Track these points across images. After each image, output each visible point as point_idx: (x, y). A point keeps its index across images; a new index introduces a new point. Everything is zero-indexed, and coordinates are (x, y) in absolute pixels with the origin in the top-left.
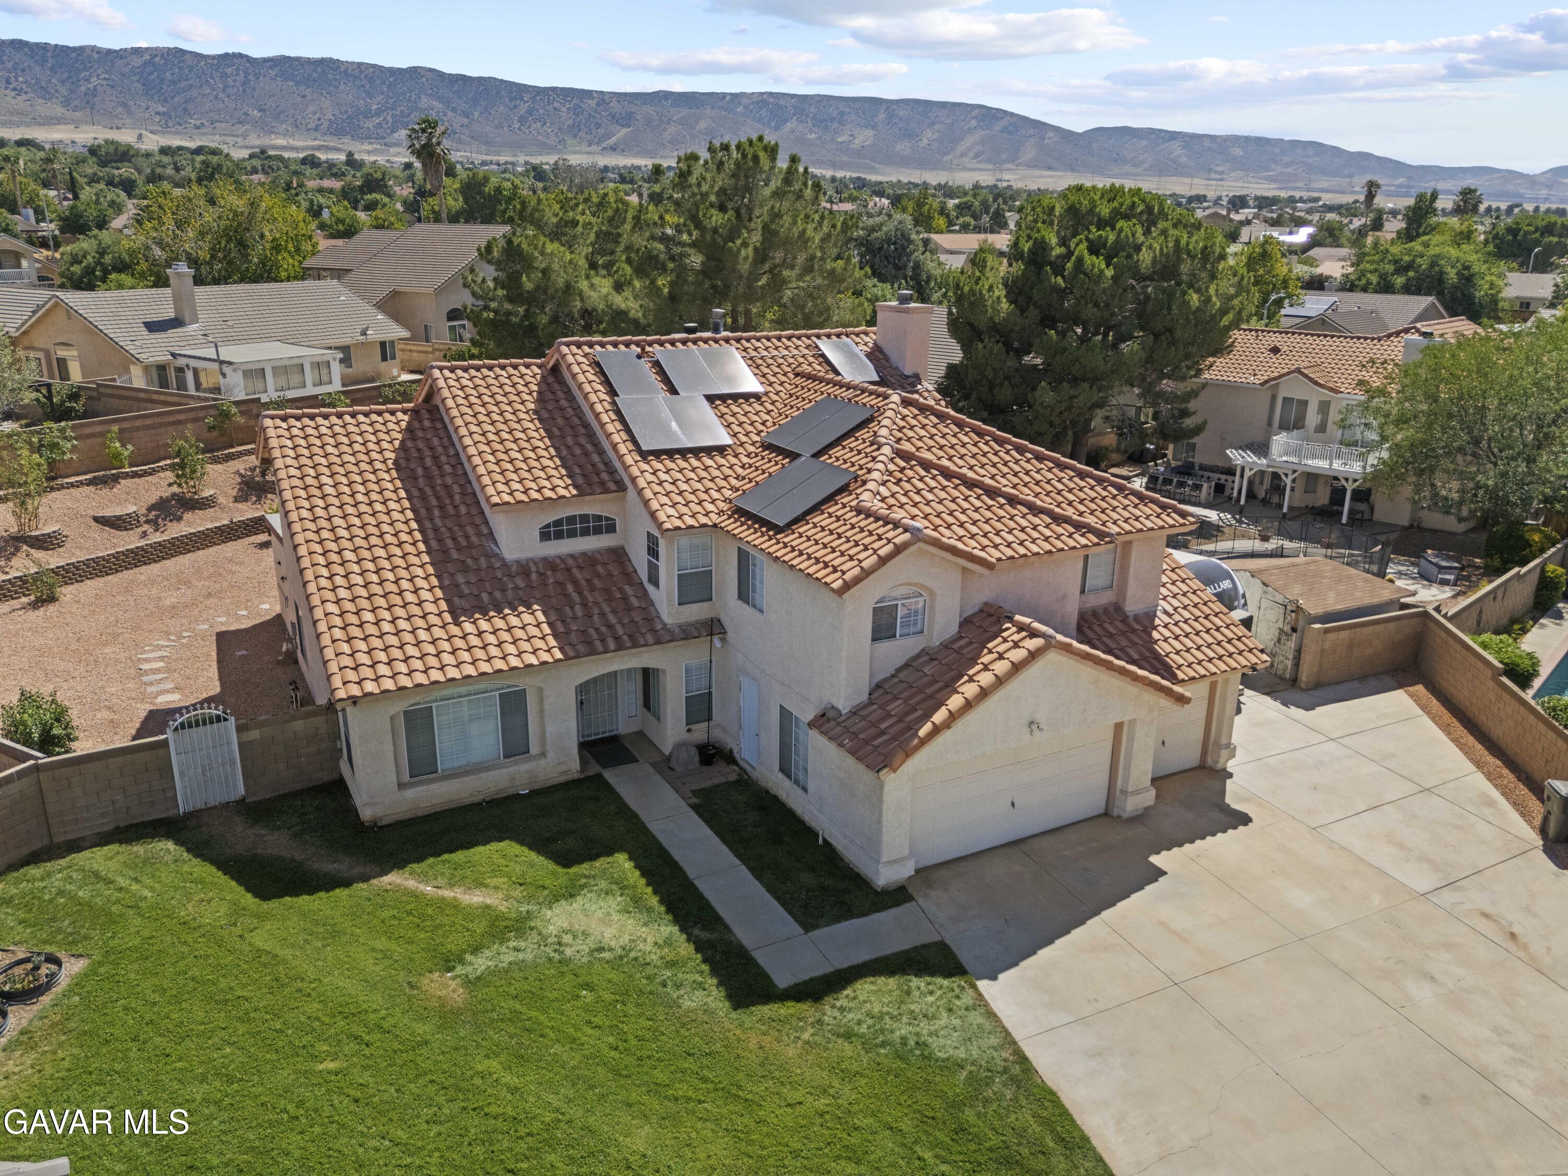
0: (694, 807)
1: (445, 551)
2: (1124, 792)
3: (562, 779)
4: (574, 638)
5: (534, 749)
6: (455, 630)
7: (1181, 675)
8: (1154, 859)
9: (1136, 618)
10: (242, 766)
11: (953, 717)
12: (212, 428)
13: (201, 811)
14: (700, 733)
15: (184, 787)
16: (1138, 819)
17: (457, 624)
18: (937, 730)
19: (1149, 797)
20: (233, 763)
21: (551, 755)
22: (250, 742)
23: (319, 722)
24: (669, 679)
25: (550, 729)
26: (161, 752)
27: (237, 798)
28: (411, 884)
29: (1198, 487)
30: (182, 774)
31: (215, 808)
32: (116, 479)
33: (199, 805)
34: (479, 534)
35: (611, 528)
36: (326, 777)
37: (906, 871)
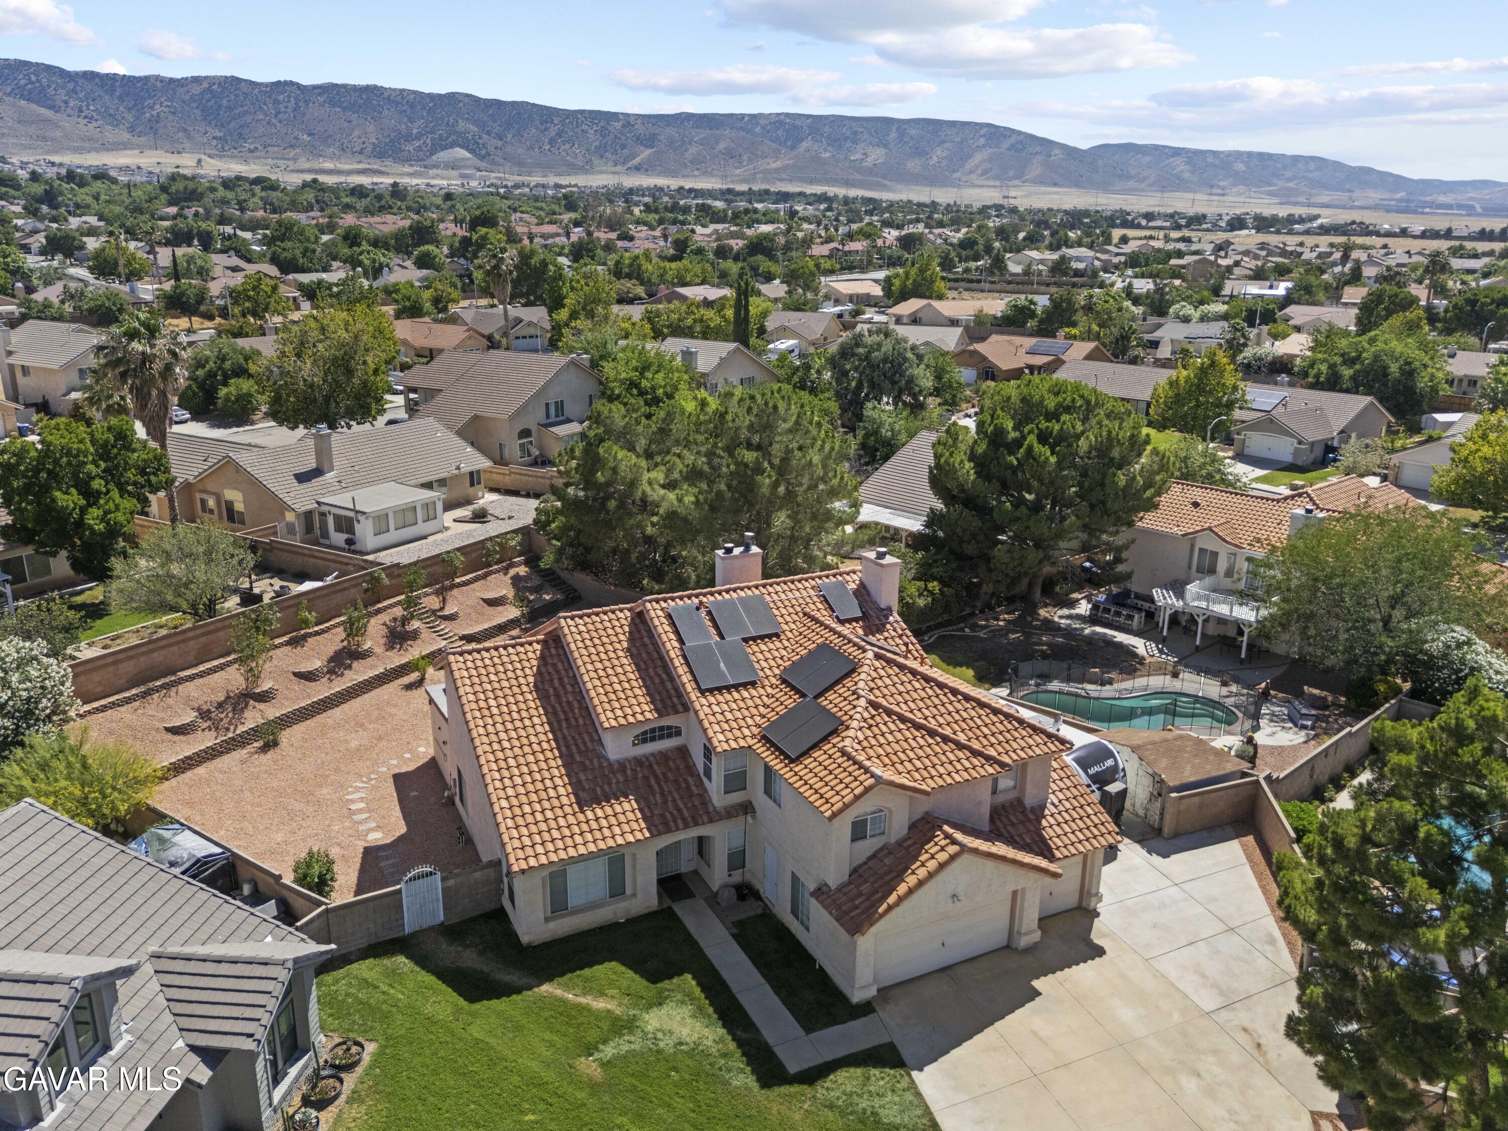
0: (734, 936)
1: (571, 755)
2: (1019, 933)
3: (646, 911)
4: (656, 820)
5: (628, 891)
6: (581, 817)
7: (1058, 854)
8: (1036, 984)
9: (1033, 810)
10: (443, 903)
11: (900, 900)
12: (366, 591)
13: (418, 932)
14: (737, 877)
15: (409, 917)
16: (1031, 949)
17: (583, 812)
18: (890, 908)
19: (1037, 936)
20: (438, 901)
21: (639, 896)
22: (449, 887)
23: (491, 872)
24: (716, 842)
25: (640, 879)
26: (397, 896)
27: (439, 923)
28: (559, 992)
29: (1131, 617)
30: (408, 909)
31: (427, 929)
32: (305, 637)
33: (418, 928)
34: (592, 740)
35: (678, 733)
36: (492, 906)
37: (872, 992)
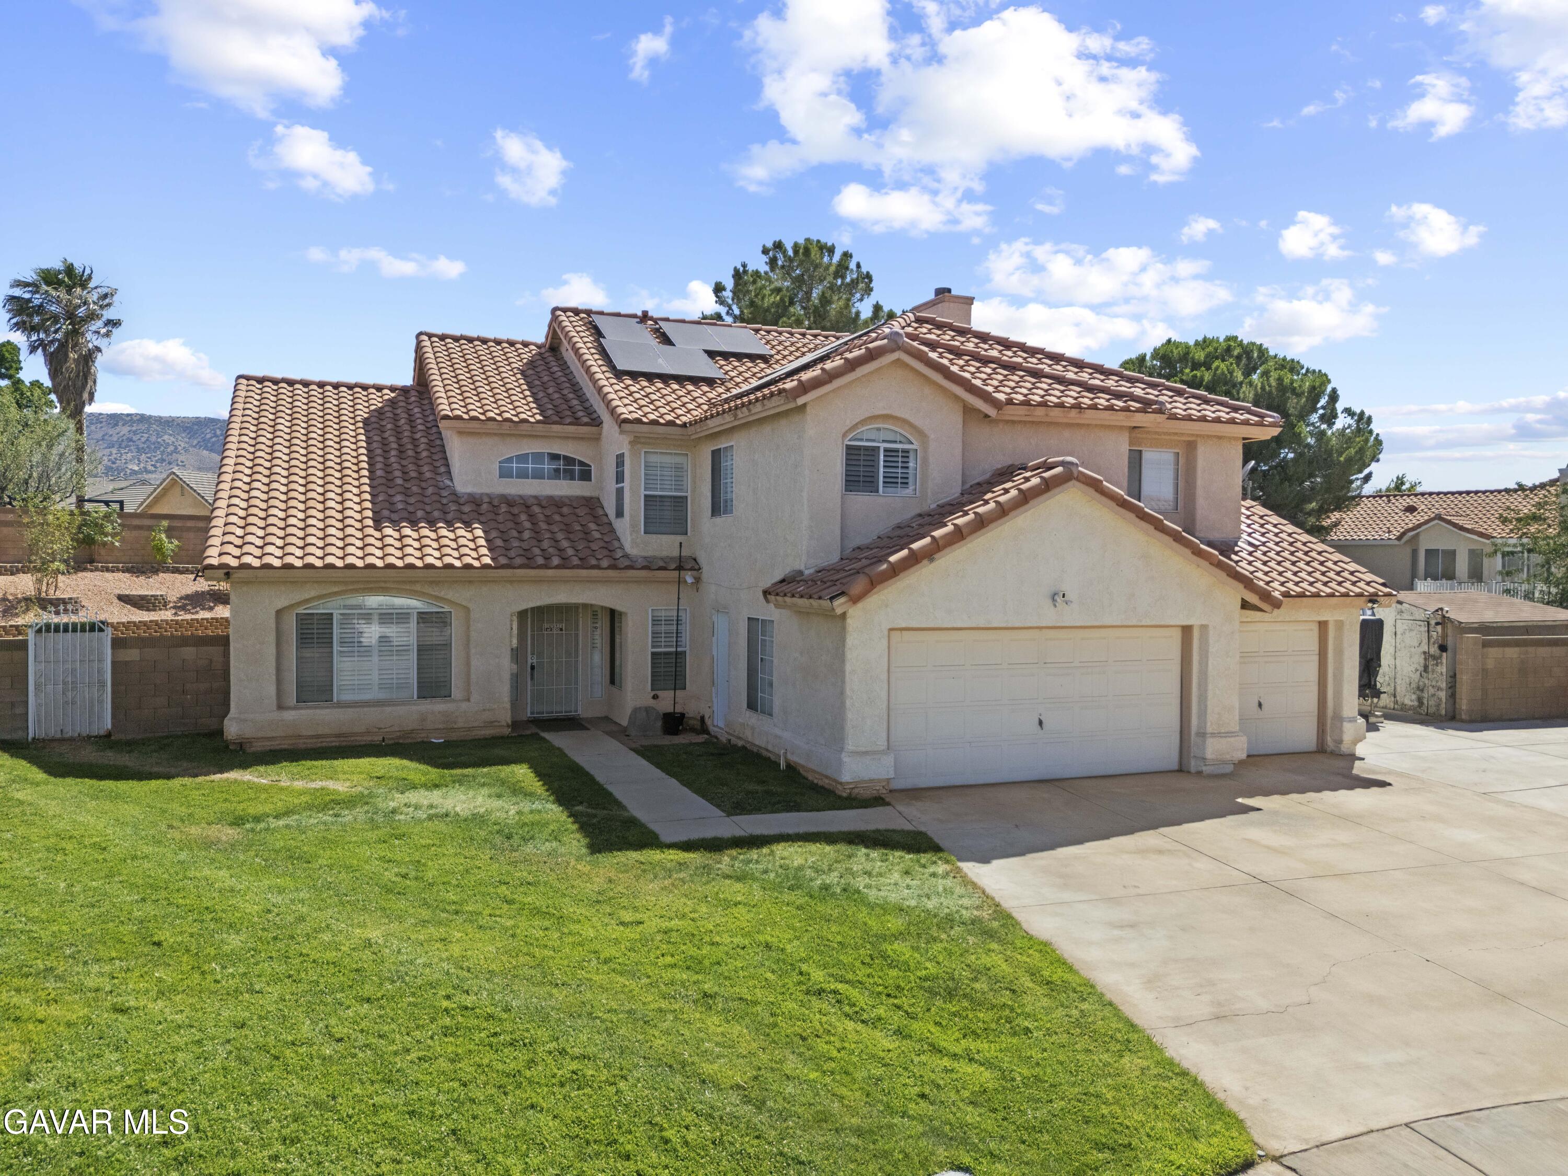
5: (455, 687)
6: (373, 532)
10: (113, 692)
11: (939, 545)
13: (53, 740)
14: (666, 703)
15: (38, 706)
17: (379, 528)
18: (915, 559)
20: (102, 684)
22: (126, 663)
24: (630, 623)
26: (18, 655)
27: (102, 733)
30: (37, 687)
31: (72, 739)
33: (53, 732)
34: (434, 472)
35: (585, 475)
